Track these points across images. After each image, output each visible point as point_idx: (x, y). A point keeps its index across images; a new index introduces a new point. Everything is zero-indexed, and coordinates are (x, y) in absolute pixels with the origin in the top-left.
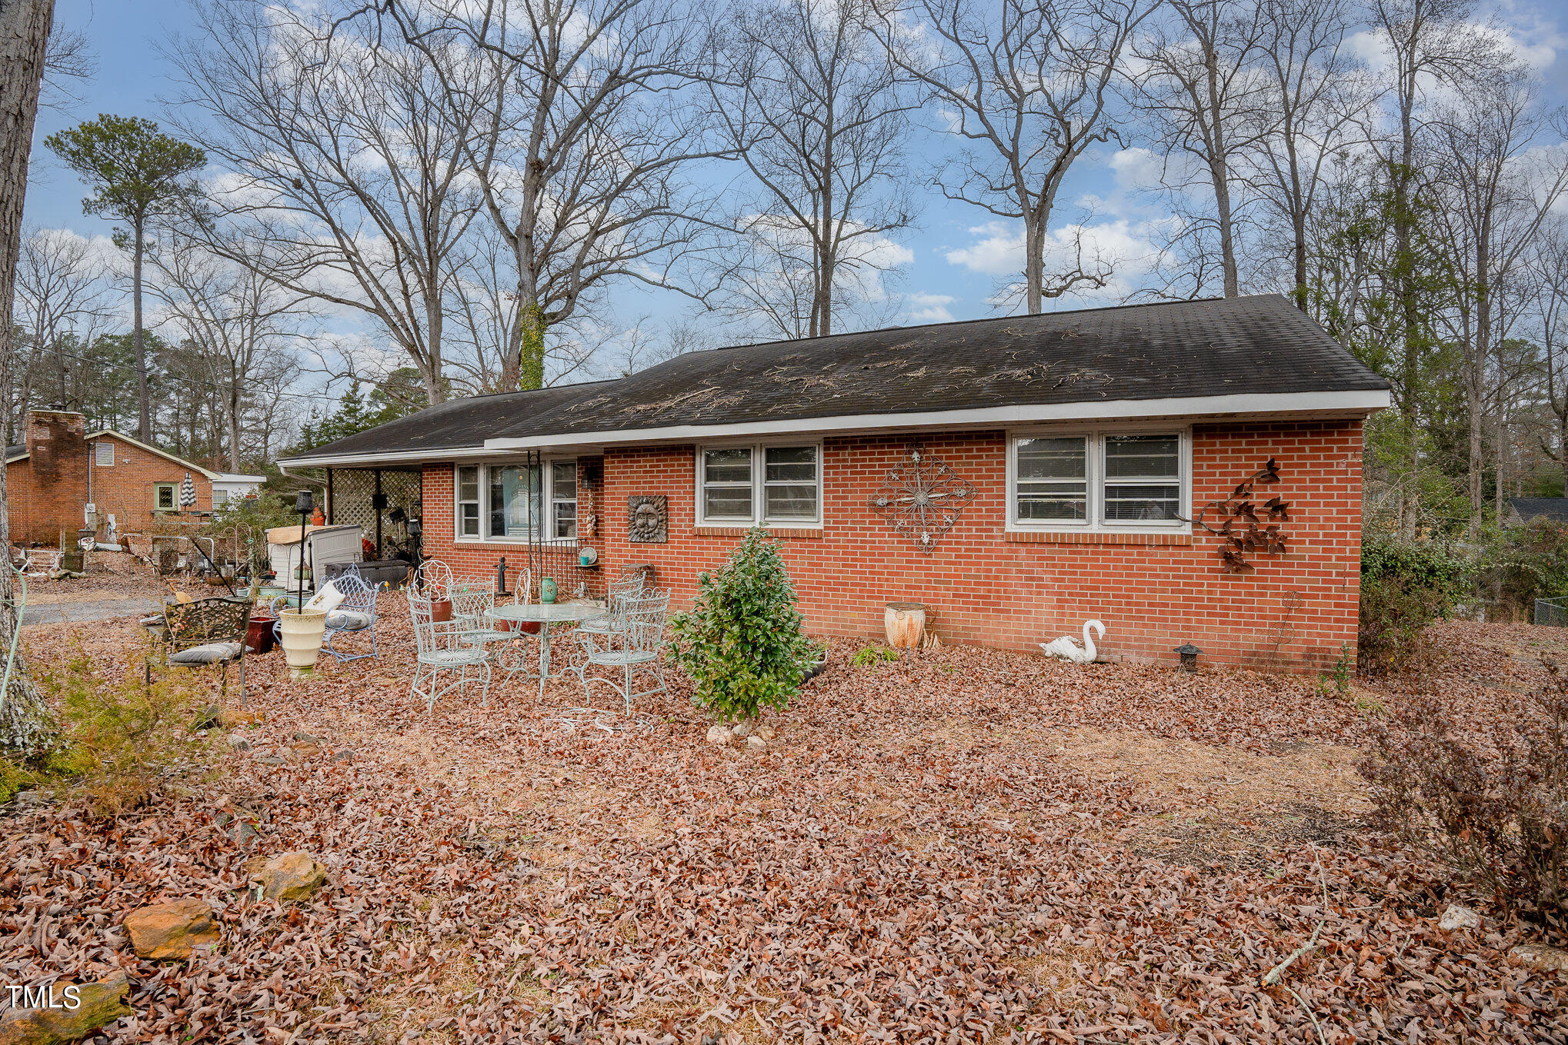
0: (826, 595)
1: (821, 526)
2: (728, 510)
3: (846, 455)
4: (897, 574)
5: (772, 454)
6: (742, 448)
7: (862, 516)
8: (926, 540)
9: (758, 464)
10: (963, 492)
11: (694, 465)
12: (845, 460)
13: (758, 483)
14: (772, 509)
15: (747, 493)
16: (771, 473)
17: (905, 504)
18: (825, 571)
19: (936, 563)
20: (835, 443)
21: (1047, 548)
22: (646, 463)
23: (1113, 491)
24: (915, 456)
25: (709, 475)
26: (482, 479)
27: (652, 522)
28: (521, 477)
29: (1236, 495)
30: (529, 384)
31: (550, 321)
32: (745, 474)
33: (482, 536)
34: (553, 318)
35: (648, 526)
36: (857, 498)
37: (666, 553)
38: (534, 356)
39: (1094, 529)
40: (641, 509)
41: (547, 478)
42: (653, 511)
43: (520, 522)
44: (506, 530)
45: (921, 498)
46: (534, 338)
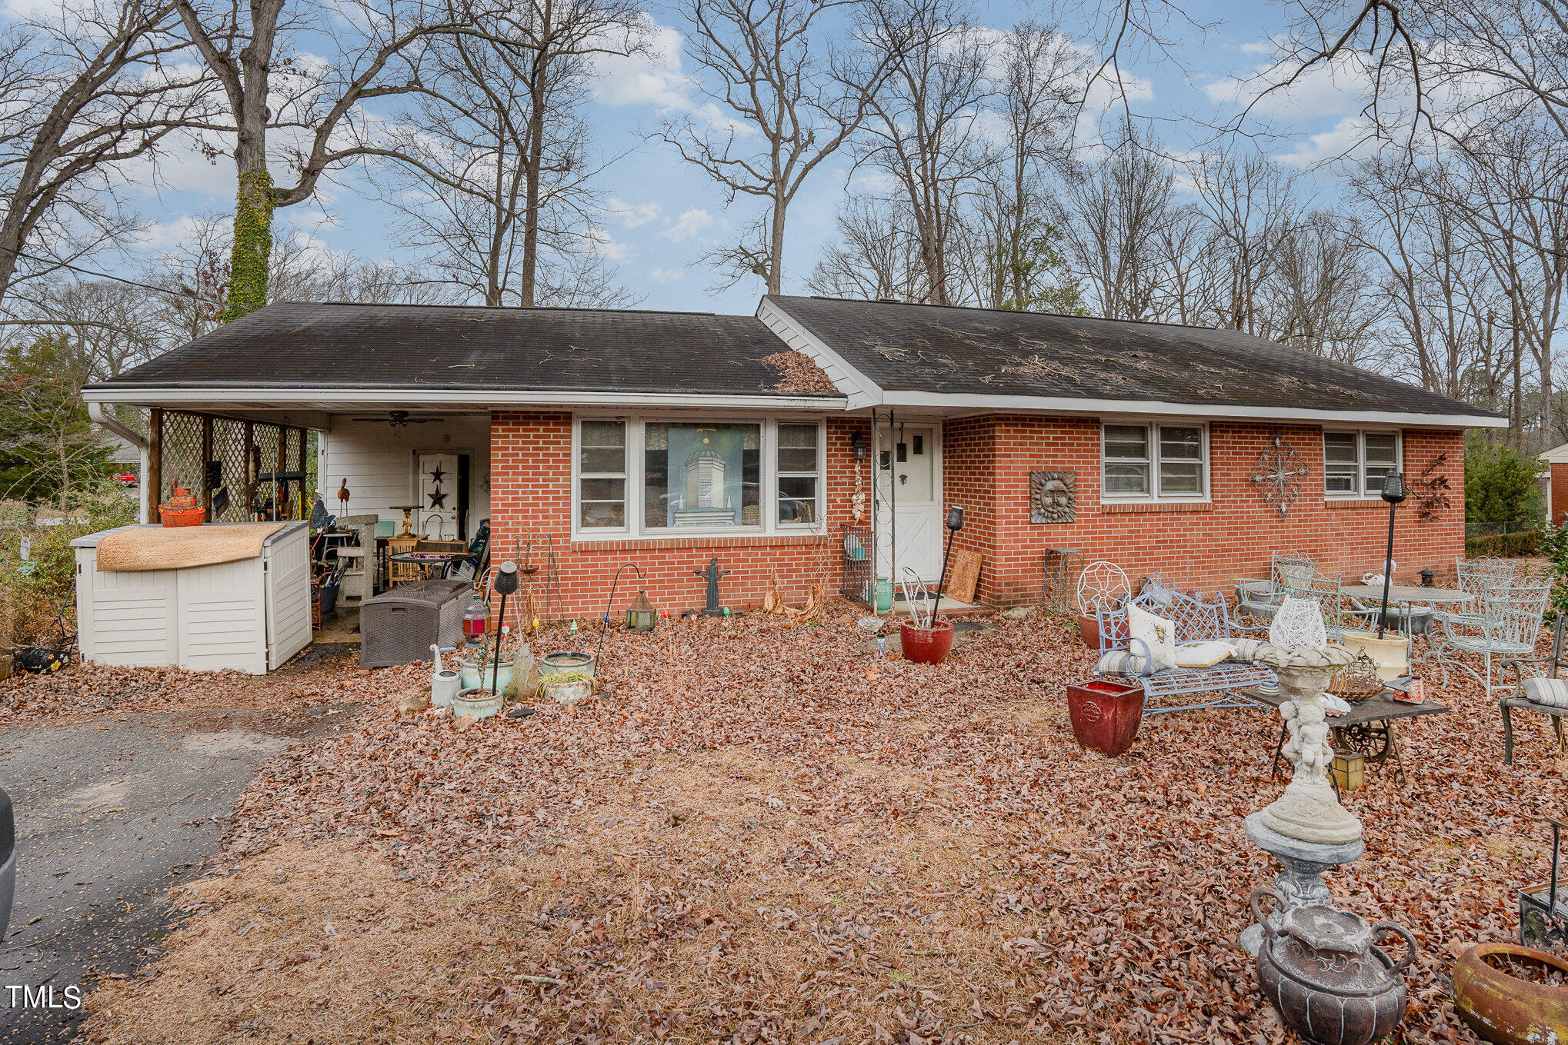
0: (1216, 561)
1: (1208, 500)
2: (1130, 486)
3: (1228, 437)
4: (1264, 538)
5: (1167, 432)
6: (1138, 428)
7: (1241, 491)
8: (1284, 509)
9: (1155, 441)
10: (1303, 471)
11: (1097, 439)
12: (1228, 442)
13: (1155, 459)
14: (1167, 485)
15: (1145, 469)
16: (1166, 451)
17: (1271, 480)
18: (1215, 540)
19: (1287, 527)
20: (1218, 426)
21: (1346, 512)
22: (1050, 434)
23: (1370, 471)
24: (1278, 441)
25: (1111, 451)
26: (636, 443)
27: (1063, 500)
28: (706, 441)
29: (1423, 474)
30: (248, 290)
31: (281, 200)
32: (1142, 451)
33: (634, 528)
34: (286, 197)
35: (1059, 505)
36: (1239, 474)
37: (1073, 533)
38: (258, 248)
39: (1363, 498)
40: (1050, 485)
41: (769, 443)
42: (1065, 488)
43: (701, 505)
44: (669, 515)
45: (1281, 475)
46: (262, 222)
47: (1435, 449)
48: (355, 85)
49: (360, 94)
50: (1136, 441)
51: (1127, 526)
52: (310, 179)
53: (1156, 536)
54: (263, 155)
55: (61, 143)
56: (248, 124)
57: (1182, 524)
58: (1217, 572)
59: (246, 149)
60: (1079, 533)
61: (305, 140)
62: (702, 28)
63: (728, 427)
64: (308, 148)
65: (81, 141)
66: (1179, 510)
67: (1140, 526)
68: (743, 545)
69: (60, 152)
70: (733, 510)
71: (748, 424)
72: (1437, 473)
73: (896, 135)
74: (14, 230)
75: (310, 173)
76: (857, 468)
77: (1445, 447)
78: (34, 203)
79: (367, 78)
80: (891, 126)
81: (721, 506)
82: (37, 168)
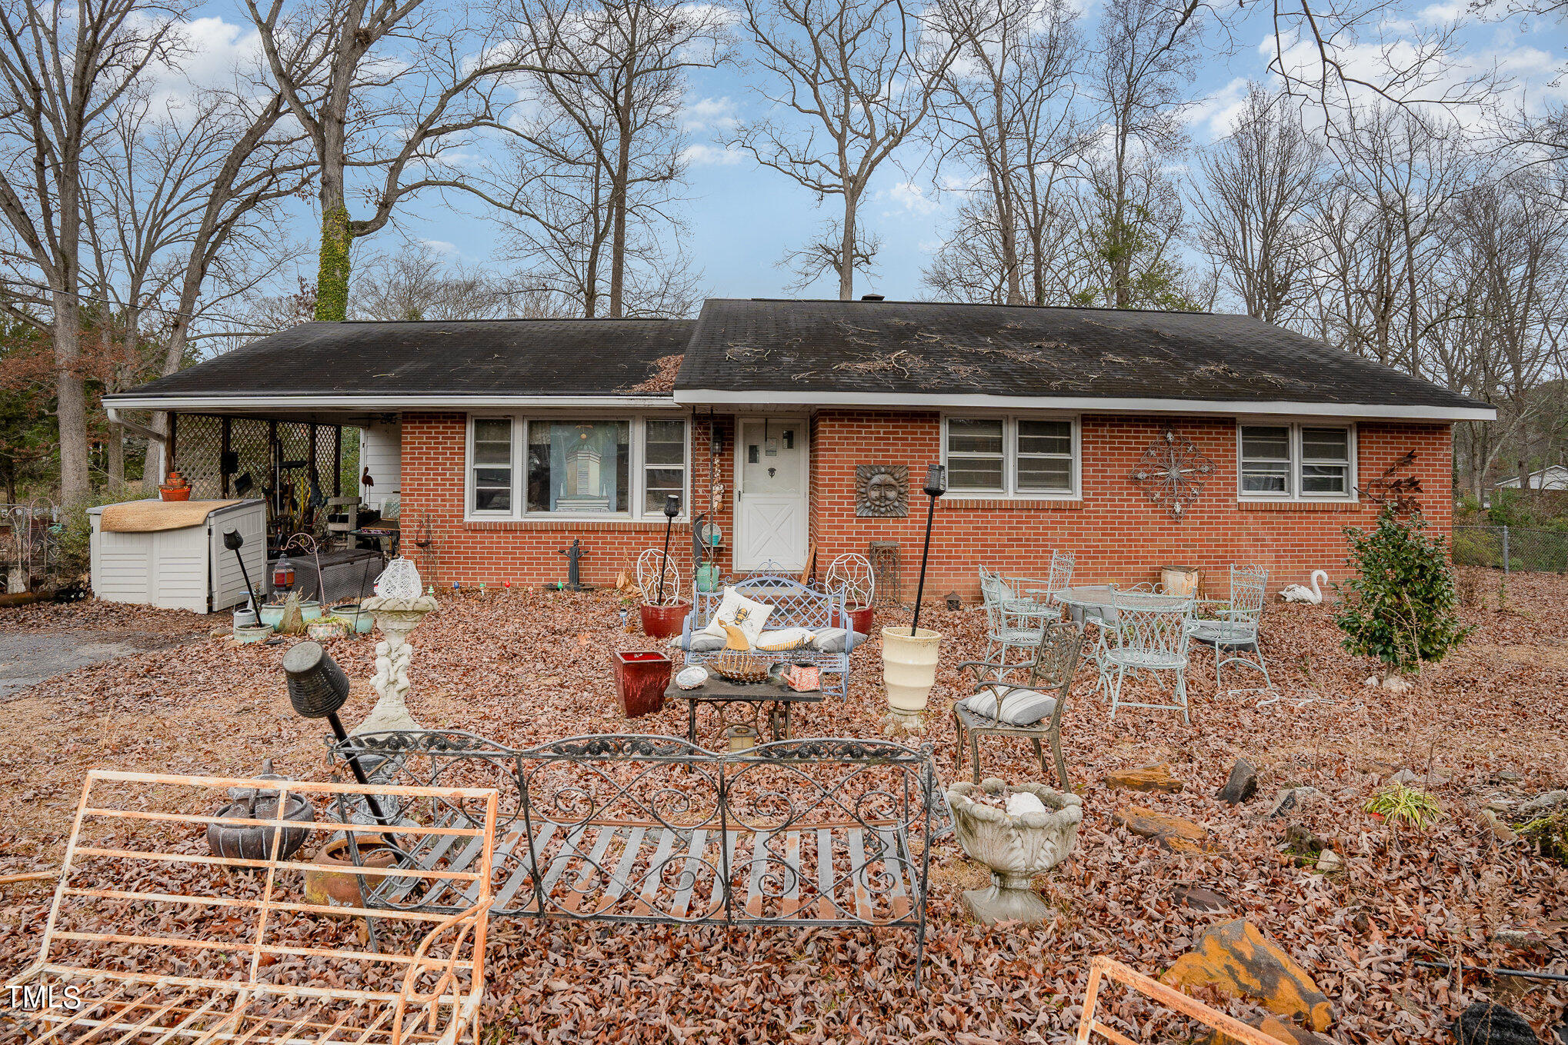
1: (1078, 497)
2: (978, 481)
3: (1105, 431)
4: (1152, 540)
5: (1027, 426)
6: (993, 421)
7: (1120, 489)
8: (1178, 509)
9: (1011, 435)
10: (1206, 469)
11: (938, 433)
12: (1104, 437)
13: (1011, 455)
14: (1024, 480)
15: (998, 464)
16: (1024, 446)
17: (1161, 478)
18: (1085, 540)
19: (1184, 529)
20: (1091, 420)
21: (1268, 515)
22: (881, 429)
23: (1307, 469)
24: (1170, 436)
25: (955, 445)
26: (519, 437)
27: (892, 494)
28: (584, 436)
29: (1385, 474)
30: (330, 309)
31: (358, 231)
32: (997, 446)
33: (518, 512)
34: (363, 228)
35: (886, 499)
36: (1116, 471)
37: (906, 528)
38: (338, 273)
39: (1297, 499)
40: (876, 479)
41: (637, 437)
42: (894, 482)
43: (579, 493)
44: (552, 502)
45: (1174, 473)
46: (341, 251)
47: (1404, 444)
48: (421, 127)
49: (426, 134)
50: (989, 435)
51: (971, 522)
52: (384, 211)
53: (1008, 534)
54: (341, 194)
55: (233, 187)
56: (328, 169)
57: (1041, 523)
58: (1088, 575)
59: (327, 191)
60: (913, 528)
61: (379, 178)
62: (760, 38)
63: (605, 423)
64: (382, 187)
65: (248, 184)
66: (1038, 508)
67: (988, 522)
68: (610, 529)
69: (231, 195)
70: (607, 497)
71: (618, 420)
72: (1404, 474)
73: (978, 123)
74: (197, 262)
75: (385, 206)
76: (717, 462)
77: (1421, 445)
78: (213, 239)
79: (431, 120)
80: (974, 114)
81: (597, 494)
82: (215, 209)
